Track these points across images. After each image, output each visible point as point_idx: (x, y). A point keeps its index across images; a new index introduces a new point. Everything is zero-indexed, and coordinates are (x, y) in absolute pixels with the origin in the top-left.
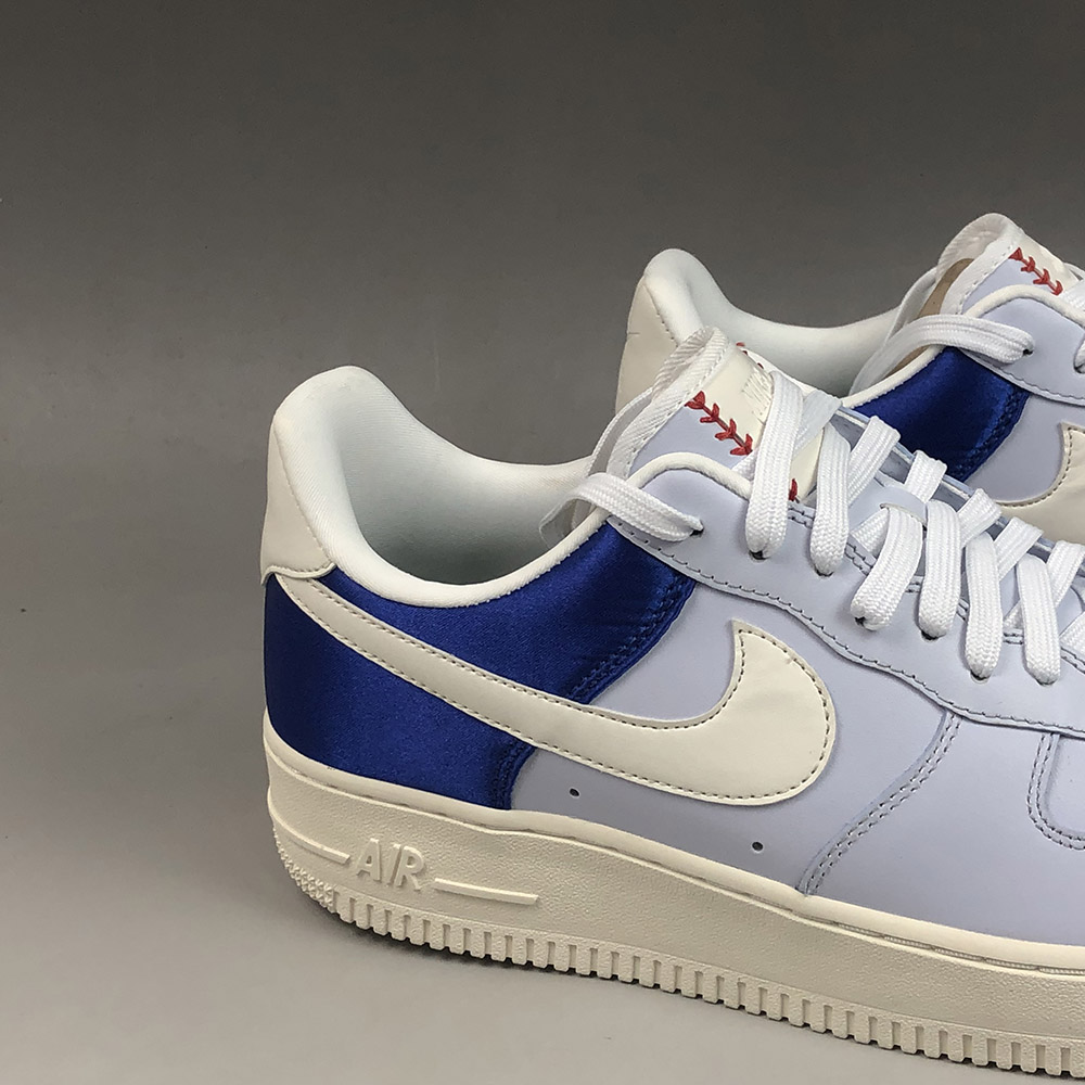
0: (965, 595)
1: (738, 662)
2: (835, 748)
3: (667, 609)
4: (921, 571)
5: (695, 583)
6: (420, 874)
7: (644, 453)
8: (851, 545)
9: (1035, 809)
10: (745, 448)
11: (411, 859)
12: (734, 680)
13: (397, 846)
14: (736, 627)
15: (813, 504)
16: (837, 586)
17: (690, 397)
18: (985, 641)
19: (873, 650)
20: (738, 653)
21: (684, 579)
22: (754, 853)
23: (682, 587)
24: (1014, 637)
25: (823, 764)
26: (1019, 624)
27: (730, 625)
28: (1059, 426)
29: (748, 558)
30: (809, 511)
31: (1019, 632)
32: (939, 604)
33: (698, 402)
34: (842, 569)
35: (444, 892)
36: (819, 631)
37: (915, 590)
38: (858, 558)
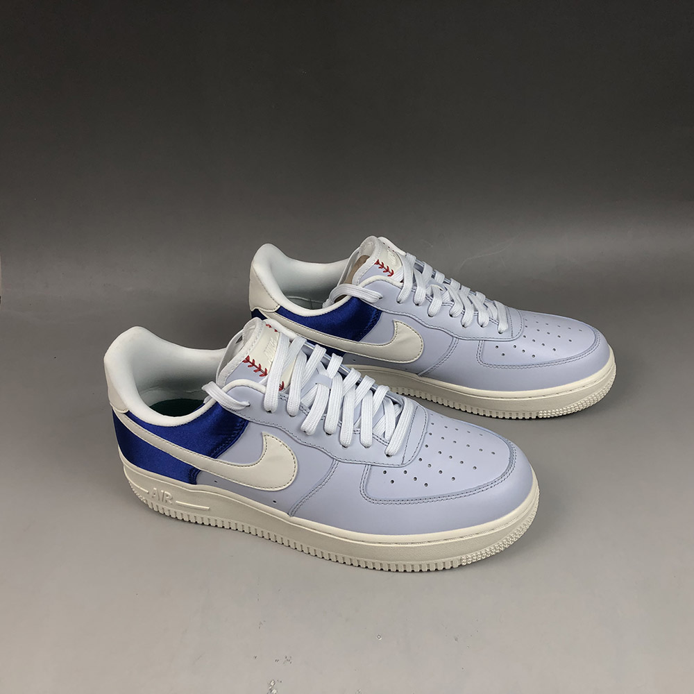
0: (341, 419)
1: (264, 446)
2: (298, 472)
3: (241, 429)
4: (326, 412)
5: (248, 421)
6: (171, 499)
7: (229, 378)
8: (301, 406)
9: (362, 491)
10: (265, 374)
11: (167, 496)
12: (264, 451)
13: (162, 491)
14: (263, 435)
15: (288, 393)
16: (297, 420)
17: (244, 359)
18: (346, 435)
19: (310, 441)
20: (265, 443)
21: (245, 420)
22: (274, 503)
23: (245, 423)
24: (357, 431)
25: (294, 478)
26: (359, 427)
27: (261, 434)
28: (393, 321)
29: (266, 413)
30: (286, 396)
31: (359, 429)
32: (331, 425)
33: (247, 360)
34: (299, 414)
35: (179, 505)
36: (291, 435)
37: (323, 419)
38: (304, 410)
